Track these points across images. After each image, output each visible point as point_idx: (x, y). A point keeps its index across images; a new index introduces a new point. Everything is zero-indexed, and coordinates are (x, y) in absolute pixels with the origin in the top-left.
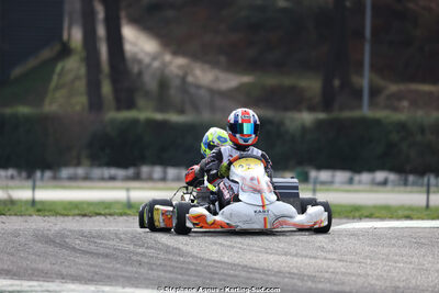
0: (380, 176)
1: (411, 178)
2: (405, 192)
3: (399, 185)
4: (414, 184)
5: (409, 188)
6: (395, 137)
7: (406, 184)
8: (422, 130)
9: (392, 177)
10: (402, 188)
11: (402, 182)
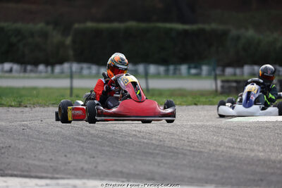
0: (7, 66)
1: (29, 68)
2: (24, 78)
3: (20, 72)
4: (31, 71)
5: (27, 75)
6: (14, 40)
7: (25, 71)
8: (32, 34)
9: (16, 67)
10: (22, 75)
11: (23, 70)
